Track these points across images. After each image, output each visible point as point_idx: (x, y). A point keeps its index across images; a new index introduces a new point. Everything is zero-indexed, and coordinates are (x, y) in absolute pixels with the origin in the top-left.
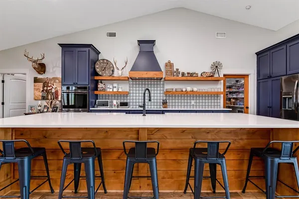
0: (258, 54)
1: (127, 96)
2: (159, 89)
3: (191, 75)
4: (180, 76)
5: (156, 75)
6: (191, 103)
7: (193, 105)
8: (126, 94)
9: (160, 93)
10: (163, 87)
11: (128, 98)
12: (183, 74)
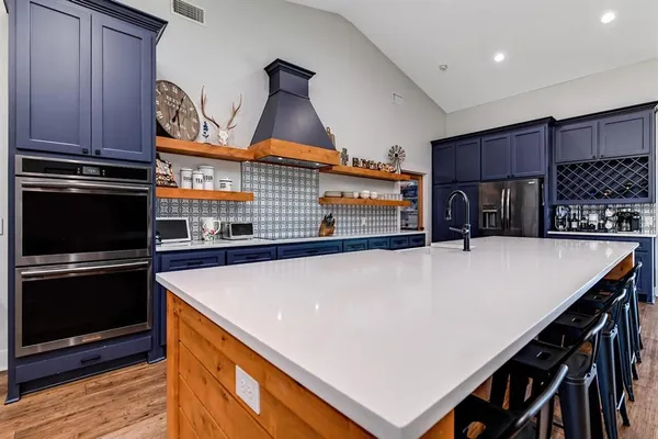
0: (434, 143)
1: (236, 207)
2: (308, 190)
3: (367, 164)
4: (350, 163)
5: (328, 157)
6: (360, 221)
7: (364, 227)
8: (234, 201)
9: (311, 201)
10: (317, 187)
11: (240, 211)
12: (355, 162)
